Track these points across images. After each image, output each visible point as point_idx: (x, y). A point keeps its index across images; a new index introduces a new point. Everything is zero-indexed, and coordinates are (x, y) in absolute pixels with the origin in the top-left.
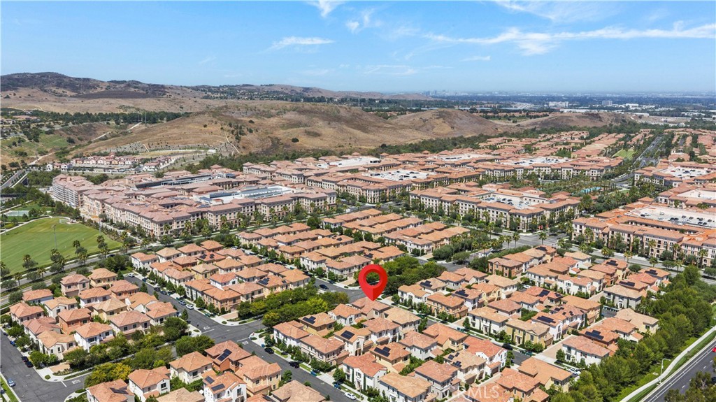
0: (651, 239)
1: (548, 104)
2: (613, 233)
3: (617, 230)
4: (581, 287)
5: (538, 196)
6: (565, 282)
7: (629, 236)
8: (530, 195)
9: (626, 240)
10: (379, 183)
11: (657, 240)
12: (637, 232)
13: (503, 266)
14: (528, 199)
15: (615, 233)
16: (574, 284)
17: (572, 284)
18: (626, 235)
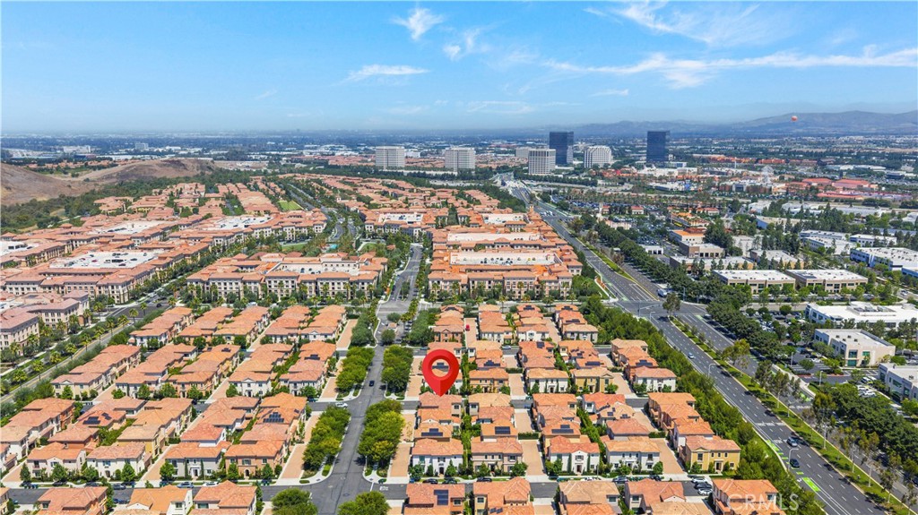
0: (511, 282)
1: (62, 150)
2: (473, 282)
3: (476, 279)
4: (543, 334)
5: (340, 260)
6: (528, 333)
7: (490, 282)
8: (329, 260)
9: (487, 288)
10: (110, 273)
11: (517, 281)
12: (496, 278)
13: (453, 333)
14: (335, 265)
15: (476, 282)
16: (538, 333)
17: (535, 332)
18: (487, 282)
